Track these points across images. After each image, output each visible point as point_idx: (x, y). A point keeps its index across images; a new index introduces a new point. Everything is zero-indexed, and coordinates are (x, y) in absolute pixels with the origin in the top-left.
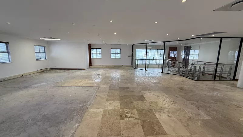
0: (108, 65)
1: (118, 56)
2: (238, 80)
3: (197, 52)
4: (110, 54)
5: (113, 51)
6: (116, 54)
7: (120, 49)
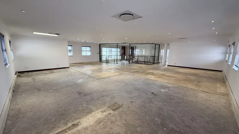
0: (80, 62)
1: (89, 54)
2: (160, 63)
3: (138, 50)
4: (81, 51)
5: (84, 49)
6: (86, 52)
7: (90, 47)
